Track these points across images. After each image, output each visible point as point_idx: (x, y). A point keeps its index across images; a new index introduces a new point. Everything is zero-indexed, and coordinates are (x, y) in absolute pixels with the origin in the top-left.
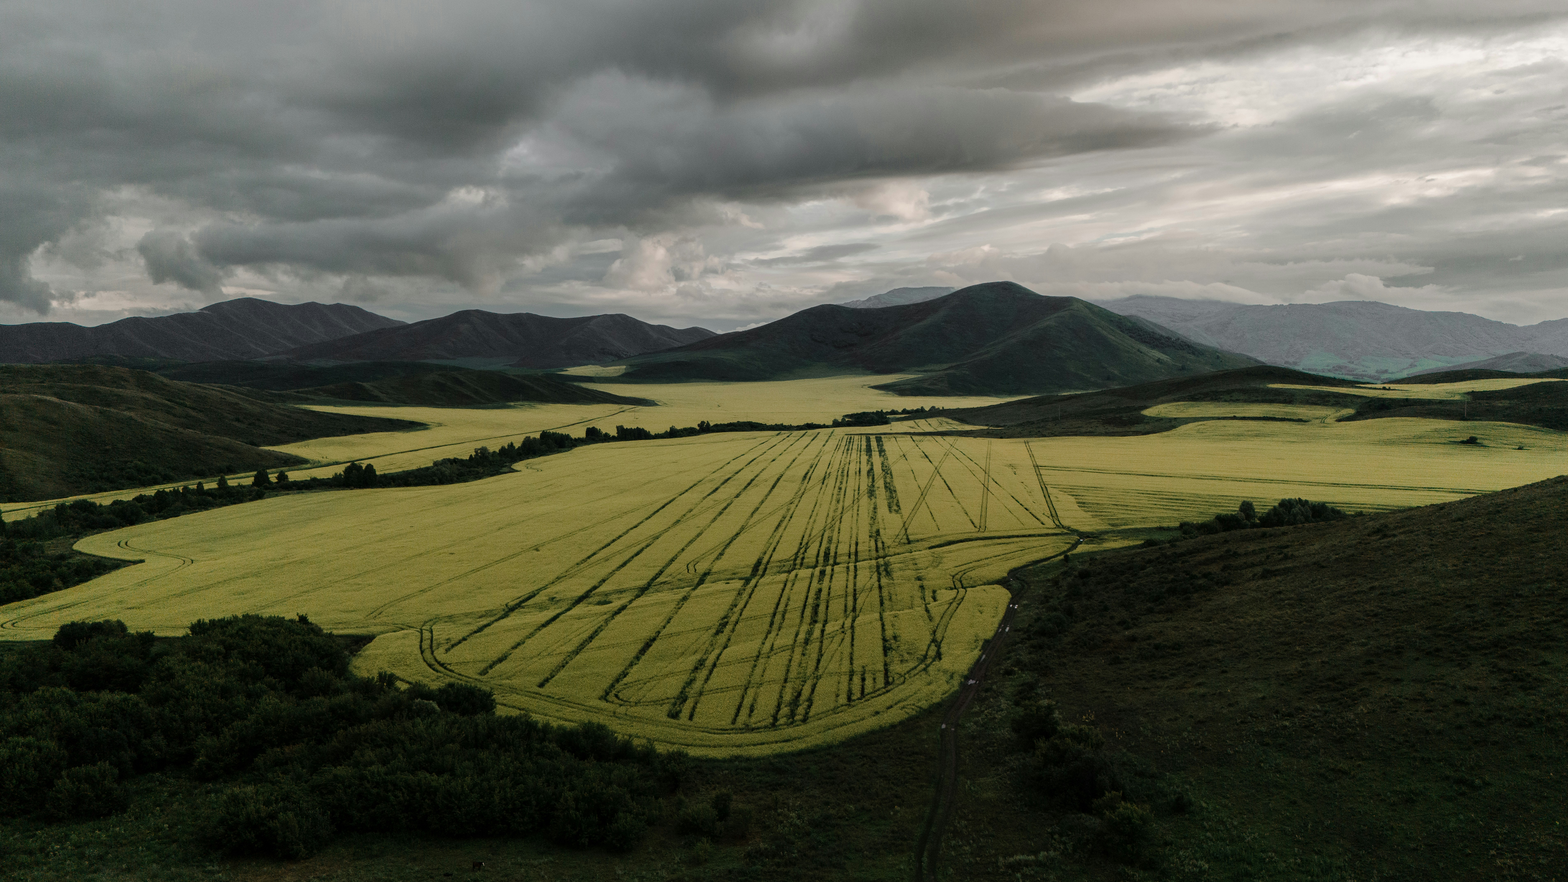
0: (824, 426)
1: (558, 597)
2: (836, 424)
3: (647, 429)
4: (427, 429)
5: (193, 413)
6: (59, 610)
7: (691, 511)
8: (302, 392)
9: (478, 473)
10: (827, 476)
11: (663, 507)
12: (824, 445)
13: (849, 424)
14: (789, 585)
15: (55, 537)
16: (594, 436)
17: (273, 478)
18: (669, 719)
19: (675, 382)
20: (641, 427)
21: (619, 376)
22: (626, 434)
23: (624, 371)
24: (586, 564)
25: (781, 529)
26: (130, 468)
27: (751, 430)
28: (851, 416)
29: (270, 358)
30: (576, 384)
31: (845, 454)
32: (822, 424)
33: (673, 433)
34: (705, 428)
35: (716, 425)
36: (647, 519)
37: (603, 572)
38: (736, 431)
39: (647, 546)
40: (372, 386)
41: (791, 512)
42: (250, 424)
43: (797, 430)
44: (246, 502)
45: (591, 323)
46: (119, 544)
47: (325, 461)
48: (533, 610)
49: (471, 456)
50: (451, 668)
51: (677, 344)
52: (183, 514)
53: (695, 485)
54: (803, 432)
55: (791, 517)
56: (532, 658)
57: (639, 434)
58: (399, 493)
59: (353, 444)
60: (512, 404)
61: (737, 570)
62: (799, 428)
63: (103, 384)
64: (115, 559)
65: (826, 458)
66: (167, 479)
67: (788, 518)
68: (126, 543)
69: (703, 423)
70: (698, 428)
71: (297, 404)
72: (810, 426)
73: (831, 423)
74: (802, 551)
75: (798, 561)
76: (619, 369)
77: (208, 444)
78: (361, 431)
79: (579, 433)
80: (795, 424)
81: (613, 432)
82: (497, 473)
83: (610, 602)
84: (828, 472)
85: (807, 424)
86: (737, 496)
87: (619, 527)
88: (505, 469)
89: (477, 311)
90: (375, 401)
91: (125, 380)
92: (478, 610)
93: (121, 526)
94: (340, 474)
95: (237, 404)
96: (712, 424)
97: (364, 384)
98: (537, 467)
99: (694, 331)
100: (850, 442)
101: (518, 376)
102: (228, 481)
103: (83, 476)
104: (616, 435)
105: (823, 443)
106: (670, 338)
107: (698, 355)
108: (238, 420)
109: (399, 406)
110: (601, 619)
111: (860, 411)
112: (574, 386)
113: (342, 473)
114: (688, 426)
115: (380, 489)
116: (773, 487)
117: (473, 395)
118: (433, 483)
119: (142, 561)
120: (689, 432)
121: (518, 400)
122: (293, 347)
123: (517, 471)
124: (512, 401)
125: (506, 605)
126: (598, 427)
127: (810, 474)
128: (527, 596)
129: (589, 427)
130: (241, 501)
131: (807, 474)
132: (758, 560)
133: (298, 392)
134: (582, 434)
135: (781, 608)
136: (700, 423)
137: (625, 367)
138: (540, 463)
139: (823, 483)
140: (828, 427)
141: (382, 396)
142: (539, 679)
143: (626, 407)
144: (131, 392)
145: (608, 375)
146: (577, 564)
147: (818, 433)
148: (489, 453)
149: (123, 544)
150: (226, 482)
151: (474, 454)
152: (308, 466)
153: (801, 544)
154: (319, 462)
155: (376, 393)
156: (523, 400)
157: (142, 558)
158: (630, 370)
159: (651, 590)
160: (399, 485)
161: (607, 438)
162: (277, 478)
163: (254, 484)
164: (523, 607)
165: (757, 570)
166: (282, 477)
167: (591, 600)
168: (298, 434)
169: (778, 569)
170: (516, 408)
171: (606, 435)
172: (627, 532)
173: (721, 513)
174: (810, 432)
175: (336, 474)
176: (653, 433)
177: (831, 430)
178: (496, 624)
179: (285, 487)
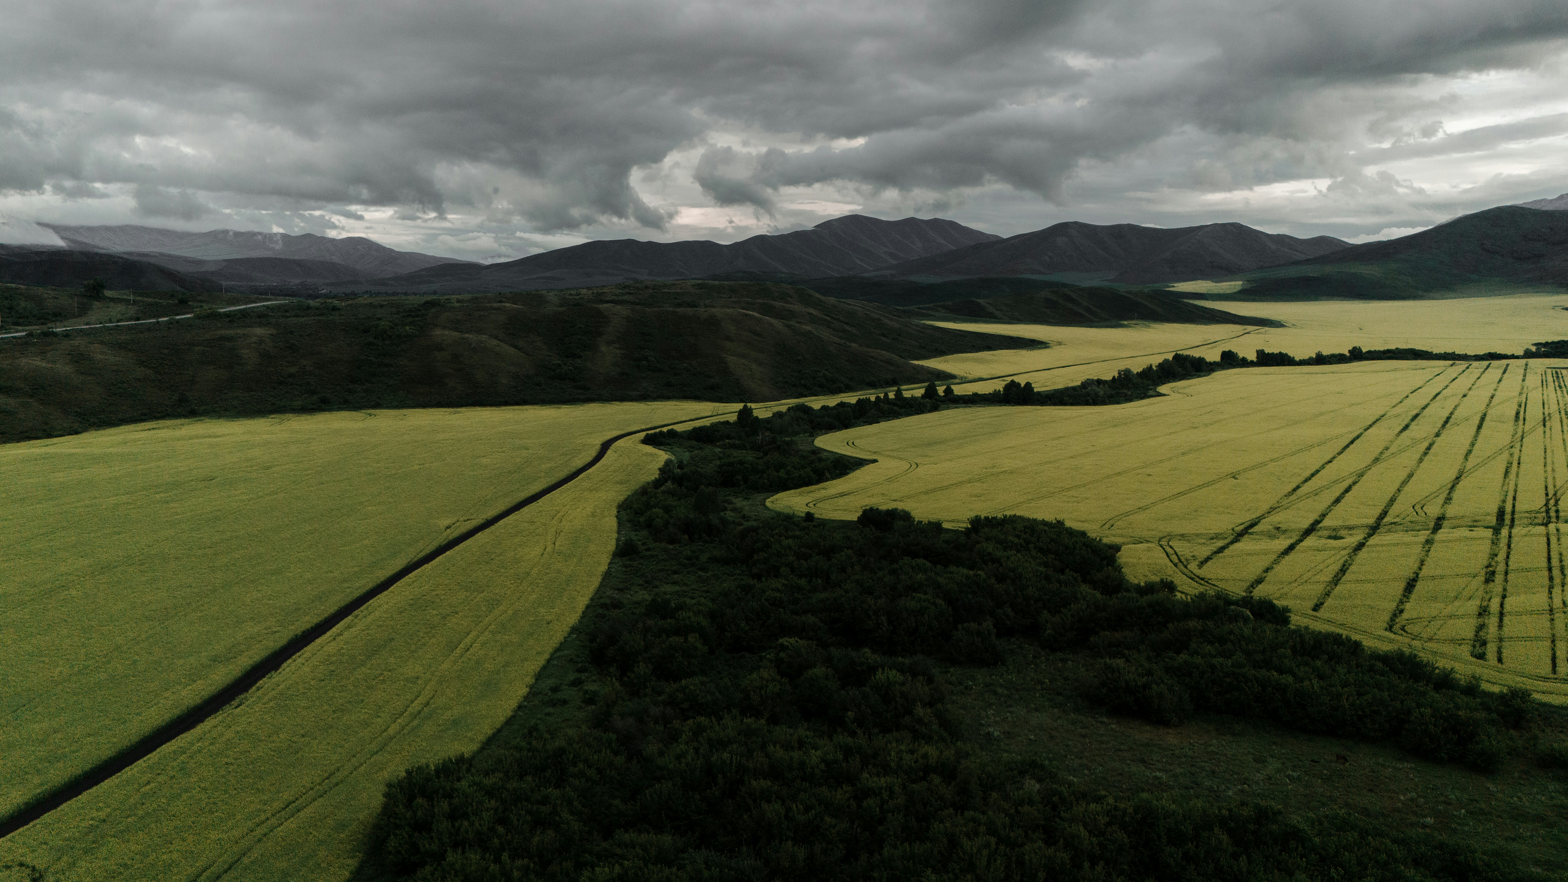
0: (1513, 357)
1: (1283, 527)
2: (1528, 354)
3: (1291, 354)
4: (1048, 347)
5: (847, 327)
6: (841, 496)
7: (1387, 449)
8: (924, 309)
9: (1126, 395)
10: (1547, 418)
11: (1352, 442)
12: (1523, 380)
13: (1546, 355)
14: (1553, 540)
15: (797, 434)
16: (1230, 360)
17: (941, 390)
18: (1474, 659)
19: (1301, 300)
20: (1284, 352)
21: (1235, 293)
22: (1266, 359)
23: (1240, 288)
24: (1293, 497)
25: (1512, 476)
26: (820, 377)
27: (1415, 359)
28: (1546, 344)
29: (874, 273)
30: (1191, 302)
31: (1559, 392)
32: (1509, 353)
33: (1320, 360)
34: (1356, 355)
35: (1369, 352)
36: (1340, 453)
37: (1321, 507)
38: (1397, 359)
39: (1355, 483)
40: (987, 303)
41: (1516, 457)
42: (893, 339)
43: (1476, 360)
44: (926, 413)
45: (1200, 234)
46: (847, 444)
47: (970, 377)
48: (1262, 537)
49: (1114, 377)
50: (1213, 583)
51: (1303, 257)
52: (883, 421)
53: (1377, 420)
54: (1486, 363)
55: (1519, 464)
56: (1290, 583)
57: (1282, 360)
58: (1060, 411)
59: (988, 362)
60: (1126, 323)
61: (1477, 518)
62: (1478, 358)
63: (774, 300)
64: (857, 458)
65: (1535, 397)
66: (848, 389)
67: (1515, 464)
68: (853, 444)
69: (1355, 348)
70: (1348, 354)
71: (922, 320)
72: (1493, 356)
73: (1521, 353)
74: (1552, 502)
75: (1553, 514)
76: (1235, 285)
77: (872, 357)
78: (989, 348)
79: (1213, 356)
80: (1471, 353)
81: (1252, 357)
82: (1144, 396)
83: (1342, 538)
84: (1546, 413)
85: (1490, 353)
86: (1438, 435)
87: (1314, 460)
88: (1151, 393)
89: (1076, 223)
90: (991, 318)
91: (791, 297)
92: (1207, 532)
93: (840, 429)
94: (999, 391)
95: (879, 319)
96: (1364, 350)
97: (979, 301)
98: (1186, 391)
99: (1322, 241)
100: (1558, 377)
101: (1130, 292)
102: (904, 392)
103: (786, 382)
104: (1255, 360)
105: (1521, 377)
106: (1291, 249)
107: (1328, 269)
108: (884, 335)
109: (1013, 324)
110: (1344, 553)
111: (1557, 339)
112: (1190, 303)
113: (1002, 390)
114: (1336, 351)
115: (1039, 407)
116: (1480, 427)
117: (1085, 313)
118: (1087, 403)
119: (875, 461)
120: (1339, 359)
121: (1133, 319)
122: (894, 262)
123: (1164, 395)
124: (1126, 320)
125: (1233, 529)
126: (1234, 350)
127: (1522, 413)
128: (1249, 523)
129: (1224, 350)
130: (922, 412)
131: (1518, 413)
132: (1499, 509)
133: (919, 308)
134: (1217, 358)
135: (1555, 562)
136: (1351, 349)
137: (1241, 283)
138: (1184, 388)
139: (1544, 426)
140: (1517, 357)
141: (997, 313)
142: (1311, 604)
143: (1250, 328)
144: (798, 308)
145: (1222, 292)
146: (1286, 496)
147: (1508, 365)
148: (1133, 375)
149: (850, 444)
150: (901, 394)
151: (1116, 375)
152: (957, 381)
153: (1547, 495)
154: (966, 378)
155: (991, 309)
156: (1138, 319)
157: (875, 458)
158: (1249, 286)
159: (1382, 530)
160: (1055, 404)
161: (1244, 363)
162: (944, 392)
163: (923, 396)
164: (1251, 534)
165: (1503, 520)
166: (949, 391)
167: (1320, 533)
168: (936, 350)
169: (1530, 521)
170: (1131, 327)
171: (1244, 359)
172: (1323, 467)
173: (1425, 454)
174: (1495, 363)
175: (995, 390)
176: (1297, 359)
177: (1524, 361)
178: (1232, 547)
179: (953, 401)
